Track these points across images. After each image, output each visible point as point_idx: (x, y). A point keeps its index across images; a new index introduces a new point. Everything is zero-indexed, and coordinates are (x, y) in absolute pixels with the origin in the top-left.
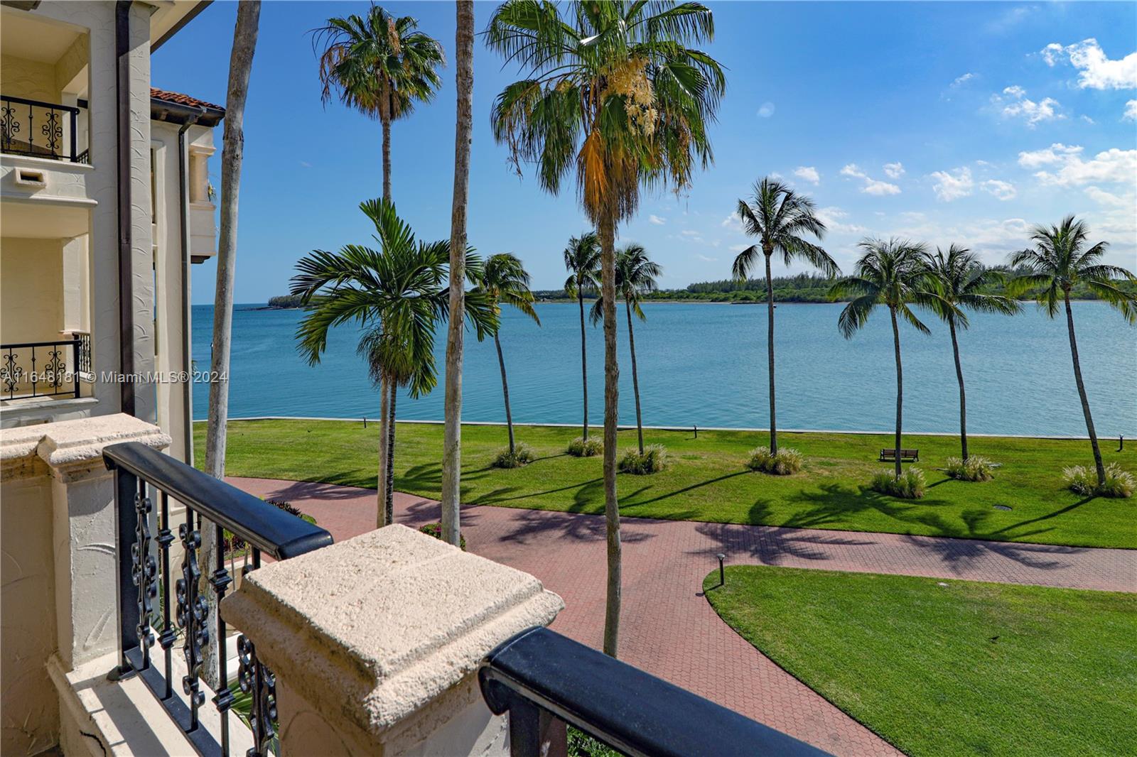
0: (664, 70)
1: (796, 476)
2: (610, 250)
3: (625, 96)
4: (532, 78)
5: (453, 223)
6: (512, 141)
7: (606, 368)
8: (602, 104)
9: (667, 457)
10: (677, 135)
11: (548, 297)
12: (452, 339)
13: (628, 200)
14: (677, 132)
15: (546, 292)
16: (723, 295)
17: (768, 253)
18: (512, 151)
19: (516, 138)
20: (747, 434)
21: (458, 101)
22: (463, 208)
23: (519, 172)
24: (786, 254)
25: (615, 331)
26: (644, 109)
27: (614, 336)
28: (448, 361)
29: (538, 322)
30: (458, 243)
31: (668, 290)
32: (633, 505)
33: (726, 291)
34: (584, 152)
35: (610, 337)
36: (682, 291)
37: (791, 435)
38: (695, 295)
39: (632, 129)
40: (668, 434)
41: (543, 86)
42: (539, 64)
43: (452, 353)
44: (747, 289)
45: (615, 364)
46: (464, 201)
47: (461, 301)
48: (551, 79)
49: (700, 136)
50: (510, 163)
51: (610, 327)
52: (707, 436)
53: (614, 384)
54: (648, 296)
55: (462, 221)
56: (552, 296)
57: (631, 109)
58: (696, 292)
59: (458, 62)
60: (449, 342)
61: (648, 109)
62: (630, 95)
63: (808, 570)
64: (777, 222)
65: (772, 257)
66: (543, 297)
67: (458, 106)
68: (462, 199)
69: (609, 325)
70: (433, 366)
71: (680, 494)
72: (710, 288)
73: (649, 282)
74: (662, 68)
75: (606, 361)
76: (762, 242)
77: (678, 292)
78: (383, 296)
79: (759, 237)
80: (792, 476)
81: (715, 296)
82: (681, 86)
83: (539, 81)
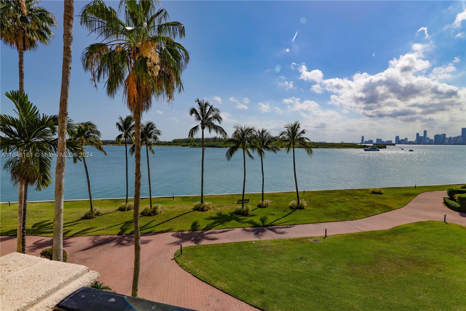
0: (165, 49)
1: (209, 211)
2: (139, 124)
3: (147, 58)
4: (104, 42)
5: (60, 107)
6: (93, 71)
7: (135, 174)
8: (137, 59)
9: (161, 208)
10: (169, 78)
11: (111, 143)
12: (59, 162)
13: (147, 103)
14: (169, 77)
15: (110, 141)
16: (186, 144)
17: (203, 128)
18: (93, 76)
19: (95, 70)
20: (193, 197)
21: (64, 47)
22: (66, 100)
23: (96, 86)
24: (210, 129)
25: (140, 158)
26: (155, 65)
27: (139, 160)
28: (57, 172)
29: (105, 154)
30: (63, 117)
31: (164, 141)
32: (147, 229)
33: (187, 142)
34: (127, 80)
35: (138, 161)
36: (170, 142)
37: (208, 196)
38: (175, 143)
39: (149, 73)
40: (162, 199)
41: (109, 47)
42: (107, 36)
43: (59, 169)
44: (195, 142)
45: (139, 172)
46: (67, 96)
47: (64, 144)
48: (113, 45)
49: (178, 79)
50: (91, 82)
51: (138, 157)
52: (178, 199)
53: (139, 180)
54: (156, 143)
55: (65, 106)
56: (112, 143)
57: (149, 64)
58: (176, 143)
59: (65, 29)
60: (57, 163)
61: (156, 65)
62: (149, 57)
63: (212, 244)
64: (207, 117)
65: (204, 130)
66: (109, 143)
67: (64, 50)
68: (65, 95)
69: (137, 155)
70: (49, 175)
71: (166, 222)
72: (181, 141)
73: (155, 138)
74: (163, 48)
75: (136, 171)
76: (201, 124)
77: (169, 142)
78: (19, 140)
79: (200, 122)
80: (208, 211)
81: (183, 144)
82: (171, 57)
83: (107, 44)
